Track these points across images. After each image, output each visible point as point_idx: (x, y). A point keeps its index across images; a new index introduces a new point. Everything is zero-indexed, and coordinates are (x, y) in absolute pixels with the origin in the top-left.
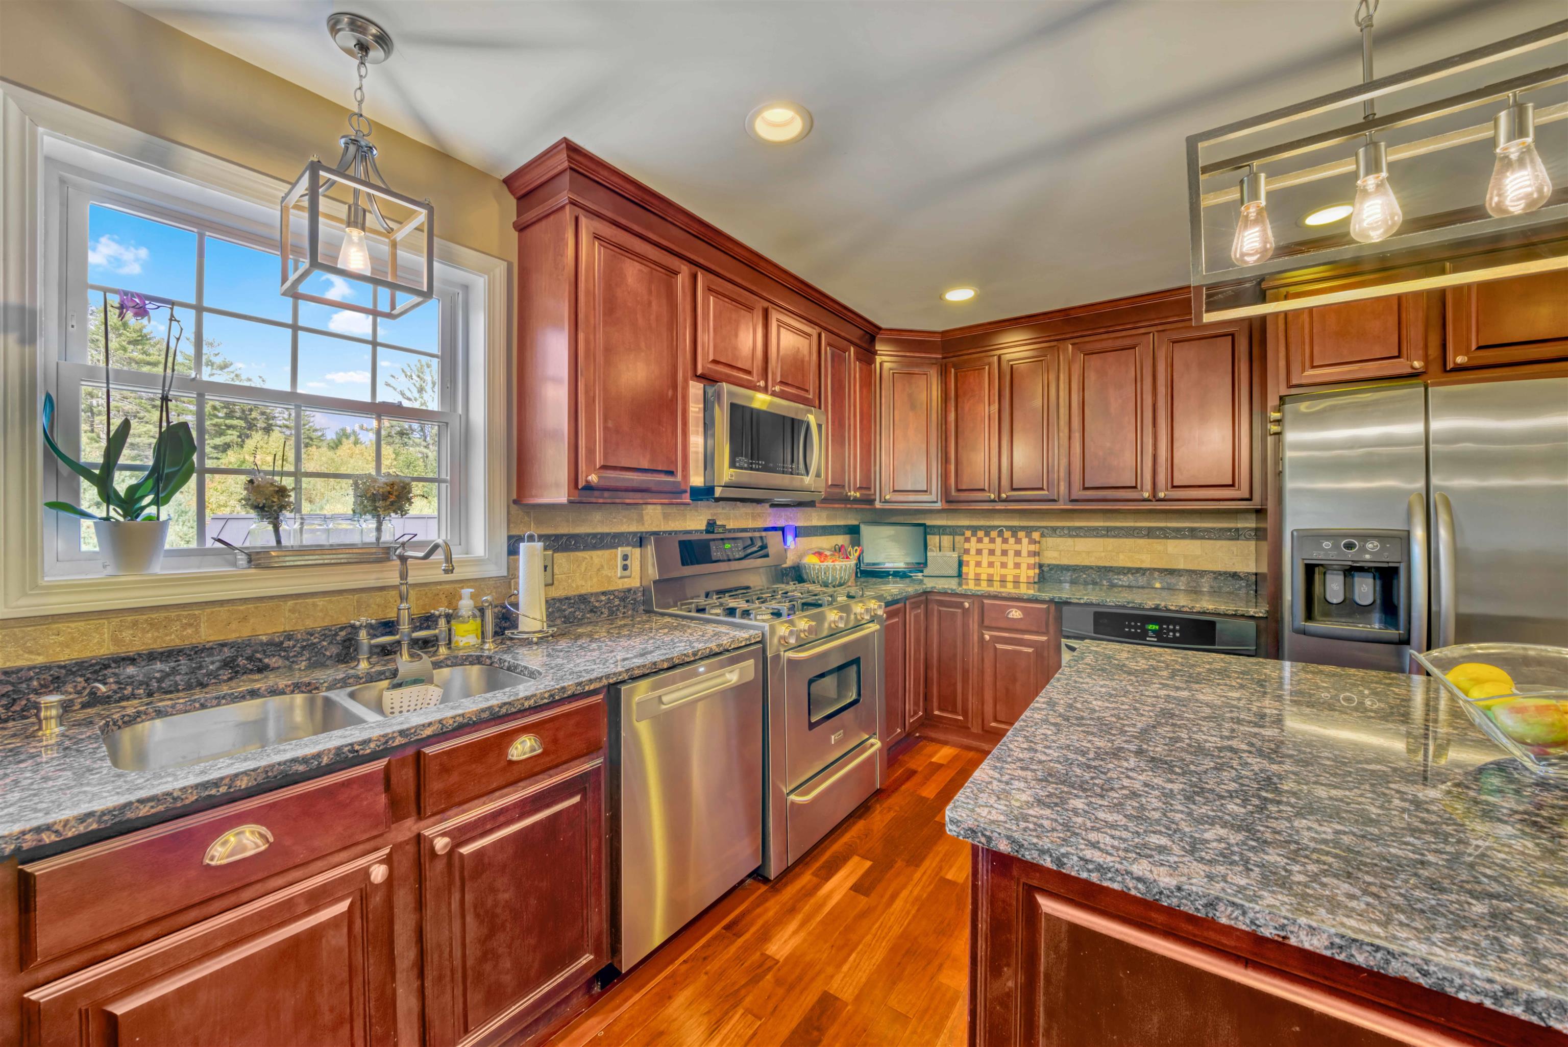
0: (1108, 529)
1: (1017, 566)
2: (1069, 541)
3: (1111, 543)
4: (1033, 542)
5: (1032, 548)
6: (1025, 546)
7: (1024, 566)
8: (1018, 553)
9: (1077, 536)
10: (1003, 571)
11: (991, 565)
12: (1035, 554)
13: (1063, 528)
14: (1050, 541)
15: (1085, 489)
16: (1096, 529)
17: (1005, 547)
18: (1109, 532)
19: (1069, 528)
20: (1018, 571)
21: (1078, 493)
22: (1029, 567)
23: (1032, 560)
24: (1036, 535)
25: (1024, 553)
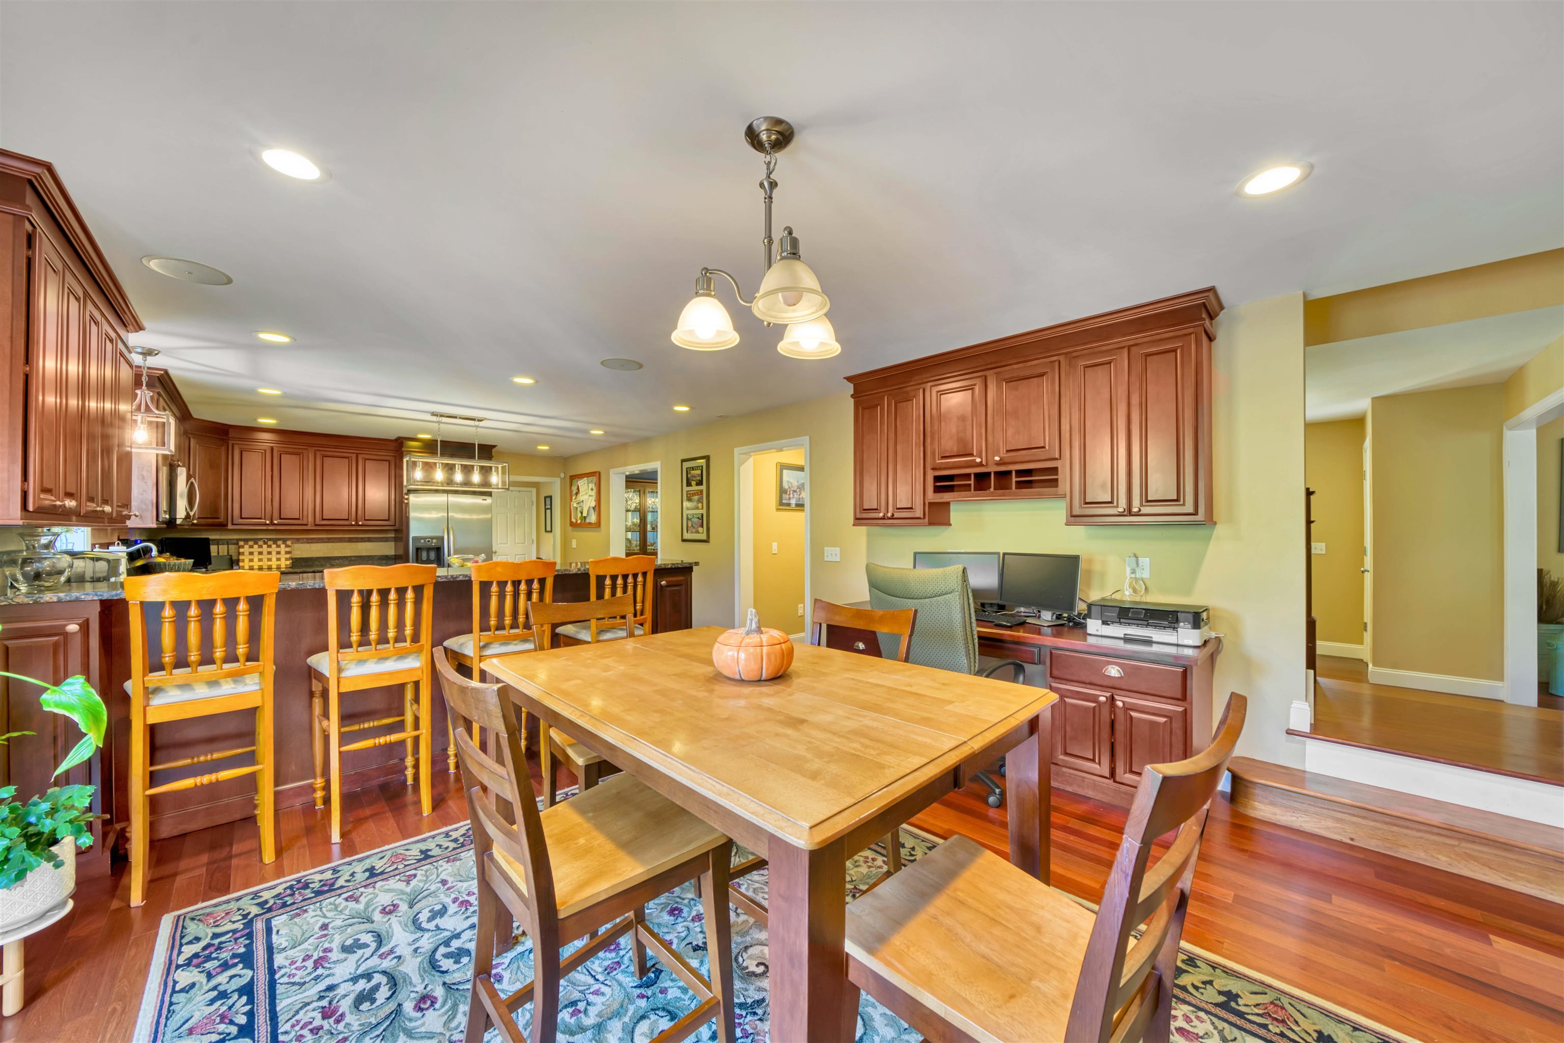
0: (328, 539)
1: (278, 559)
2: (308, 545)
3: (330, 545)
4: (287, 546)
5: (288, 549)
6: (283, 548)
7: (283, 560)
8: (278, 553)
9: (312, 543)
10: (269, 563)
11: (260, 560)
12: (287, 553)
13: (303, 539)
14: (297, 546)
15: (323, 519)
16: (323, 539)
17: (269, 550)
18: (329, 540)
19: (307, 539)
20: (279, 562)
21: (318, 522)
22: (287, 559)
23: (288, 556)
24: (289, 543)
25: (283, 552)
